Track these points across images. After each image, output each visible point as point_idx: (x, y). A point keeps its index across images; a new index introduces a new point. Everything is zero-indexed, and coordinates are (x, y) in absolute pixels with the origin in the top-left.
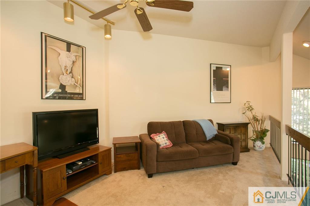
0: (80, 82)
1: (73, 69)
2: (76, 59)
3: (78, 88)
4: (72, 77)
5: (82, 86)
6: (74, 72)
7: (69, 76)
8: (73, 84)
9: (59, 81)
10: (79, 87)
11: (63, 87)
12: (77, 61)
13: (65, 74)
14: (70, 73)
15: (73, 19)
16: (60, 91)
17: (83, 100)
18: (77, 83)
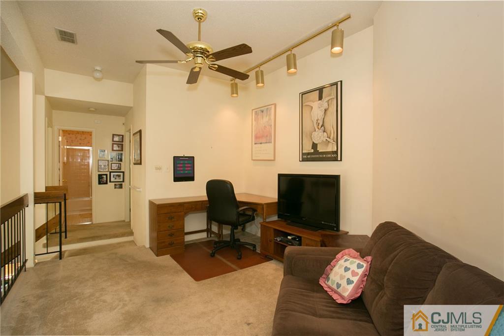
0: (333, 135)
1: (325, 120)
2: (328, 105)
3: (330, 145)
4: (324, 132)
5: (335, 140)
6: (326, 125)
7: (321, 131)
8: (325, 140)
9: (312, 139)
10: (333, 143)
11: (314, 146)
12: (330, 108)
13: (317, 130)
14: (321, 127)
15: (296, 69)
16: (312, 151)
17: (338, 161)
18: (329, 138)
